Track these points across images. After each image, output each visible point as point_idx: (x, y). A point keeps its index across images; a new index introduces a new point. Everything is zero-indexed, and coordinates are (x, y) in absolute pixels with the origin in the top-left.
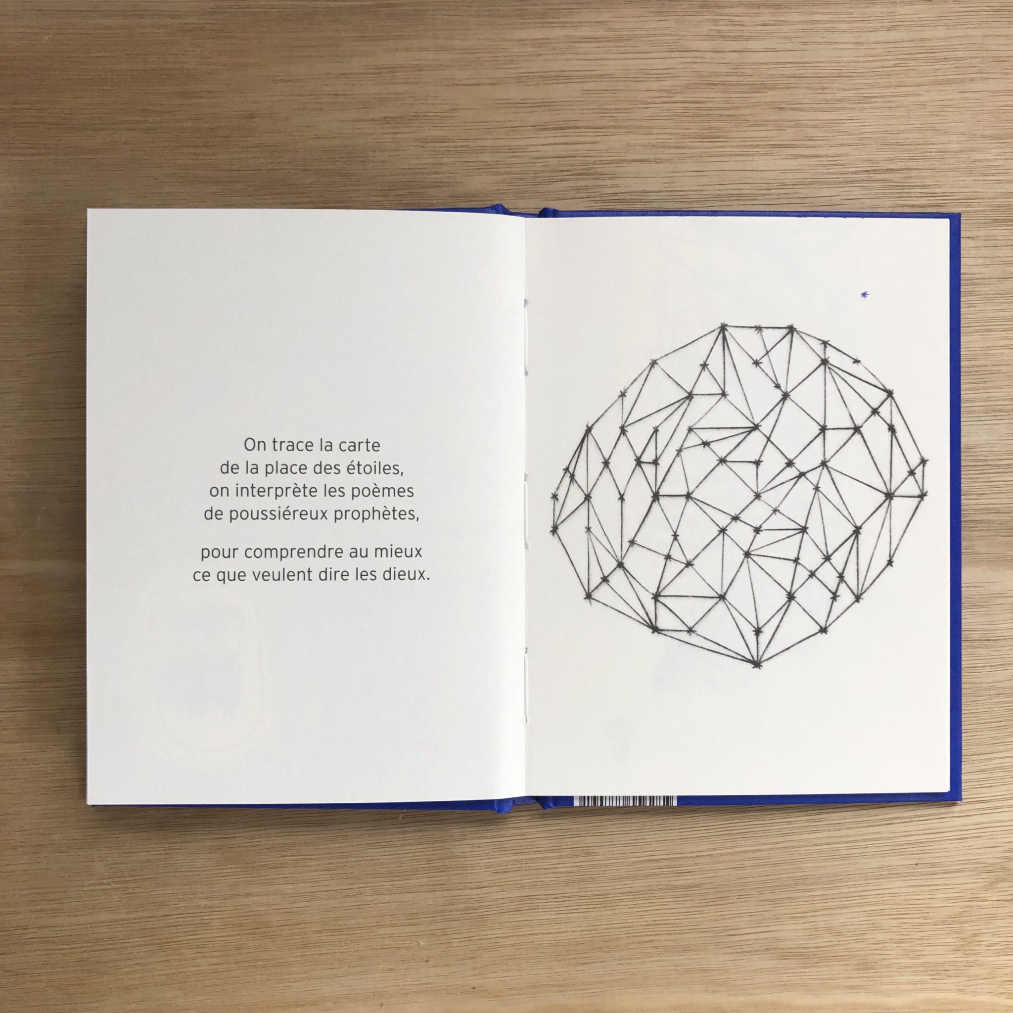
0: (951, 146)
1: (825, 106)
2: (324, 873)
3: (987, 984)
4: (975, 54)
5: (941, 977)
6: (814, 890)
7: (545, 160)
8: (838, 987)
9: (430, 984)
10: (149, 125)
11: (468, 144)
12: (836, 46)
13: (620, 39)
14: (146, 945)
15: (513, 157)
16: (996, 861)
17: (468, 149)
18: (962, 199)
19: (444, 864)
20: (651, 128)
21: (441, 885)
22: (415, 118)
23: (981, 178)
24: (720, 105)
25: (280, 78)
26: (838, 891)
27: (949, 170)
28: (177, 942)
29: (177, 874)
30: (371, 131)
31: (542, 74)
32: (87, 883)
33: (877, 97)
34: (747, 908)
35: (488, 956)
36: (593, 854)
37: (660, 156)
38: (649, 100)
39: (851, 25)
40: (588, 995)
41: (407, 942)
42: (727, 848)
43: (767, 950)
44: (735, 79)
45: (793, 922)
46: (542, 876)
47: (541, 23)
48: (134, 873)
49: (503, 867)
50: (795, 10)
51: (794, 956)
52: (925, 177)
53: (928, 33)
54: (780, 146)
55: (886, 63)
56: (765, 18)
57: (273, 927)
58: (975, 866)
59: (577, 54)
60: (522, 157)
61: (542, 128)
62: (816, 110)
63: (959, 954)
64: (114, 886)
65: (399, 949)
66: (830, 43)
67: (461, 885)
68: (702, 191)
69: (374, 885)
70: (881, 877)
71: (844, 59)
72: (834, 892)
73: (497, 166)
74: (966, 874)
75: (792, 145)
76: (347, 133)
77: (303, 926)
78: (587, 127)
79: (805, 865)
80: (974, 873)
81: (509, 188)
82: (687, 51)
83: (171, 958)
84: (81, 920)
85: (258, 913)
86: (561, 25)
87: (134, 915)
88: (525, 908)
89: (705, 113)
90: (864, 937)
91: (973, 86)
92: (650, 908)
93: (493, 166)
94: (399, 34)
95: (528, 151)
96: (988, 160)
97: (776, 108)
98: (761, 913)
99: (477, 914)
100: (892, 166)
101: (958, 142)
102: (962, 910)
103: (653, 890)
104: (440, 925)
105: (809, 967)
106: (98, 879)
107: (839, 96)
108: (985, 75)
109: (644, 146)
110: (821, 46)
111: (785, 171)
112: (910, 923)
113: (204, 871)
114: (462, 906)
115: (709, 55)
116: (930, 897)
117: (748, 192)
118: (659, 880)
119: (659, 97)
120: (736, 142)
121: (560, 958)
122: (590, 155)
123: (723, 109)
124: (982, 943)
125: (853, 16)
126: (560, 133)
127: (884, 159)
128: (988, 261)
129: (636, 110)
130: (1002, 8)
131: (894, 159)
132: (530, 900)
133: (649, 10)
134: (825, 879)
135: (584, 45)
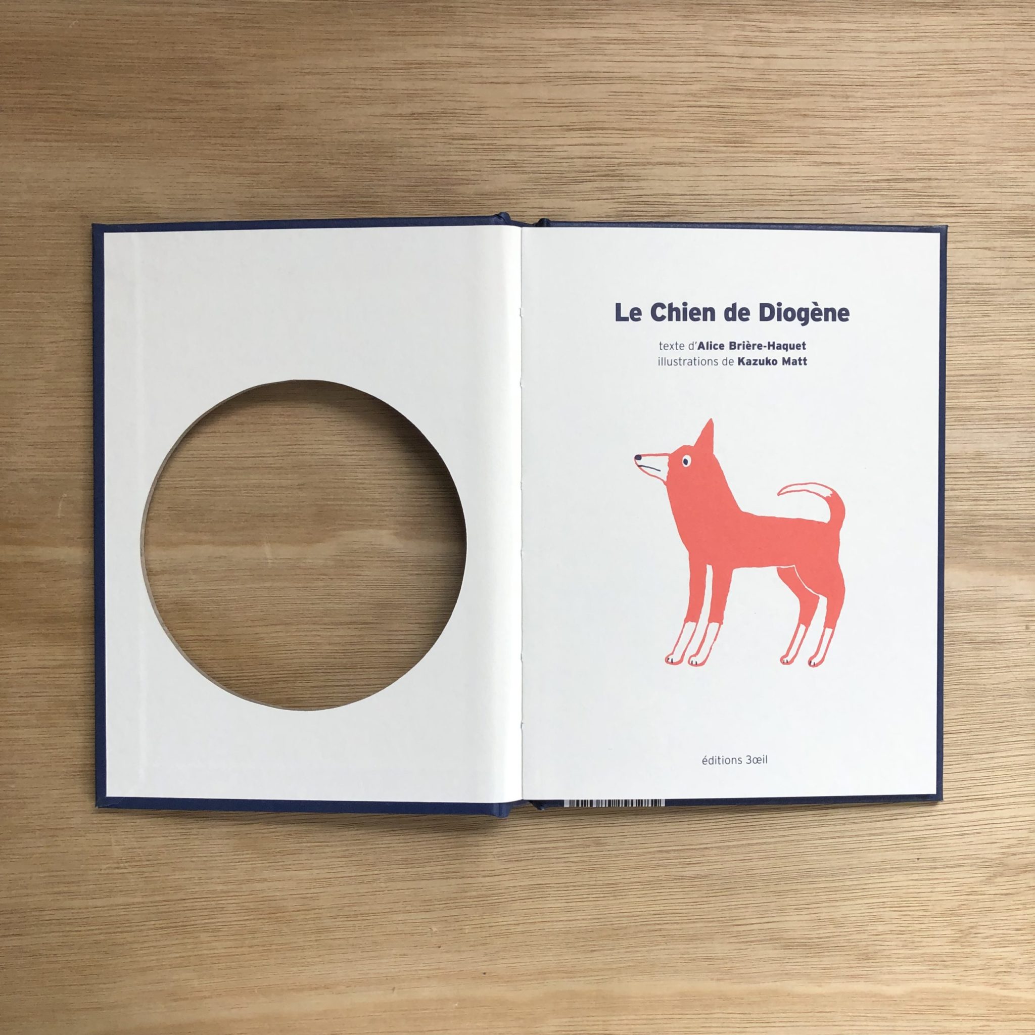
0: (971, 157)
1: (848, 114)
2: (340, 859)
3: (983, 974)
4: (996, 67)
5: (937, 968)
6: (819, 882)
7: (570, 160)
8: (838, 977)
9: (442, 969)
10: (175, 114)
11: (495, 142)
12: (861, 55)
13: (648, 42)
14: (162, 928)
15: (539, 156)
16: (995, 856)
17: (494, 147)
18: (980, 210)
19: (457, 852)
20: (677, 131)
21: (455, 872)
22: (442, 115)
23: (999, 190)
24: (746, 111)
25: (308, 71)
26: (841, 884)
27: (968, 181)
28: (193, 925)
29: (194, 859)
30: (399, 127)
31: (570, 74)
32: (105, 867)
33: (899, 107)
34: (753, 899)
35: (499, 943)
36: (604, 845)
37: (685, 160)
38: (677, 104)
39: (876, 35)
40: (596, 981)
41: (421, 928)
42: (734, 840)
43: (771, 939)
44: (760, 85)
45: (798, 913)
46: (555, 865)
47: (570, 23)
48: (151, 857)
49: (515, 856)
50: (823, 19)
51: (797, 946)
52: (944, 188)
53: (950, 45)
54: (803, 153)
55: (909, 74)
56: (792, 25)
57: (287, 912)
58: (974, 861)
59: (605, 55)
60: (548, 157)
61: (569, 129)
62: (839, 118)
63: (957, 946)
64: (130, 870)
65: (412, 935)
66: (855, 52)
67: (474, 873)
68: (726, 195)
69: (389, 871)
70: (885, 870)
71: (868, 68)
72: (837, 884)
73: (524, 165)
74: (965, 868)
75: (815, 152)
76: (374, 128)
77: (317, 911)
78: (613, 129)
79: (809, 858)
80: (974, 868)
81: (535, 187)
82: (713, 56)
83: (186, 941)
84: (99, 903)
85: (274, 898)
86: (590, 26)
87: (150, 899)
88: (536, 896)
89: (730, 117)
90: (866, 929)
91: (993, 99)
92: (659, 898)
93: (518, 165)
94: (429, 30)
95: (553, 150)
96: (1006, 172)
97: (801, 115)
98: (766, 904)
99: (488, 902)
100: (912, 176)
101: (978, 154)
102: (960, 903)
103: (661, 880)
104: (453, 913)
105: (812, 957)
106: (114, 863)
107: (861, 105)
108: (1006, 88)
109: (670, 149)
110: (845, 55)
111: (807, 178)
112: (909, 915)
113: (221, 856)
114: (474, 893)
115: (736, 60)
116: (930, 890)
117: (770, 197)
118: (668, 870)
119: (684, 101)
120: (761, 147)
121: (570, 945)
122: (617, 156)
123: (747, 114)
124: (979, 935)
125: (878, 25)
126: (585, 134)
127: (905, 168)
128: (1003, 272)
129: (662, 113)
130: (1025, 22)
131: (914, 169)
132: (540, 888)
133: (677, 13)
134: (829, 872)
135: (612, 46)
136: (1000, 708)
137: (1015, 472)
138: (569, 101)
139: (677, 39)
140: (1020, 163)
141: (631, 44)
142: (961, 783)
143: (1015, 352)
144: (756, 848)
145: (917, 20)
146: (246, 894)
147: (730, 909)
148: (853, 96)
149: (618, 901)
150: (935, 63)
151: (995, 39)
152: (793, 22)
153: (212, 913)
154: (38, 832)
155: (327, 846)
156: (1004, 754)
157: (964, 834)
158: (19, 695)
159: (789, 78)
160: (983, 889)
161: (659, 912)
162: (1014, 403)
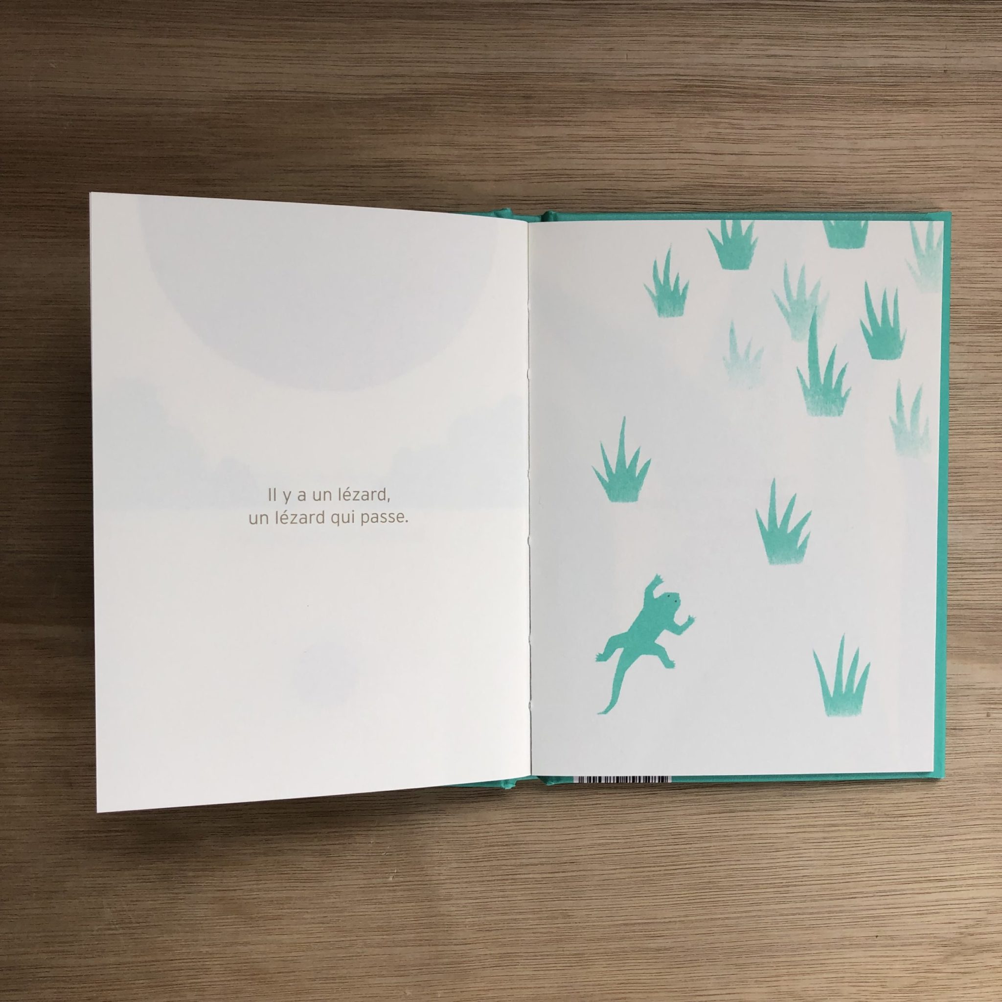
136: (960, 793)
137: (979, 563)
138: (544, 198)
139: (651, 136)
140: (989, 259)
141: (606, 141)
142: (920, 864)
143: (982, 446)
144: (719, 922)
145: (889, 118)
146: (231, 955)
147: (693, 980)
148: (823, 193)
149: (585, 970)
150: (907, 160)
151: (966, 136)
152: (765, 120)
153: (198, 974)
154: (34, 894)
155: (307, 912)
156: (964, 837)
157: (923, 914)
158: (17, 765)
159: (761, 175)
160: (940, 968)
161: (624, 981)
162: (979, 495)
